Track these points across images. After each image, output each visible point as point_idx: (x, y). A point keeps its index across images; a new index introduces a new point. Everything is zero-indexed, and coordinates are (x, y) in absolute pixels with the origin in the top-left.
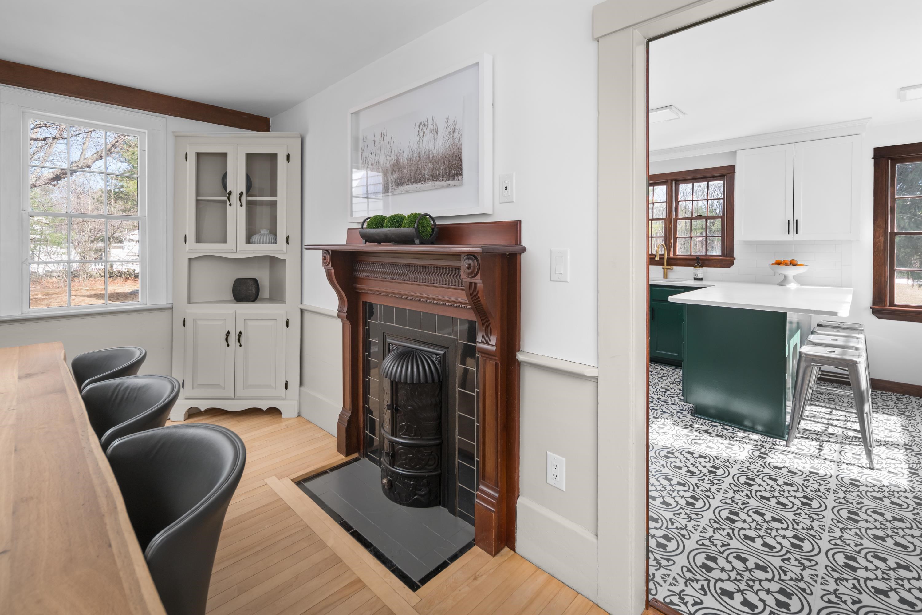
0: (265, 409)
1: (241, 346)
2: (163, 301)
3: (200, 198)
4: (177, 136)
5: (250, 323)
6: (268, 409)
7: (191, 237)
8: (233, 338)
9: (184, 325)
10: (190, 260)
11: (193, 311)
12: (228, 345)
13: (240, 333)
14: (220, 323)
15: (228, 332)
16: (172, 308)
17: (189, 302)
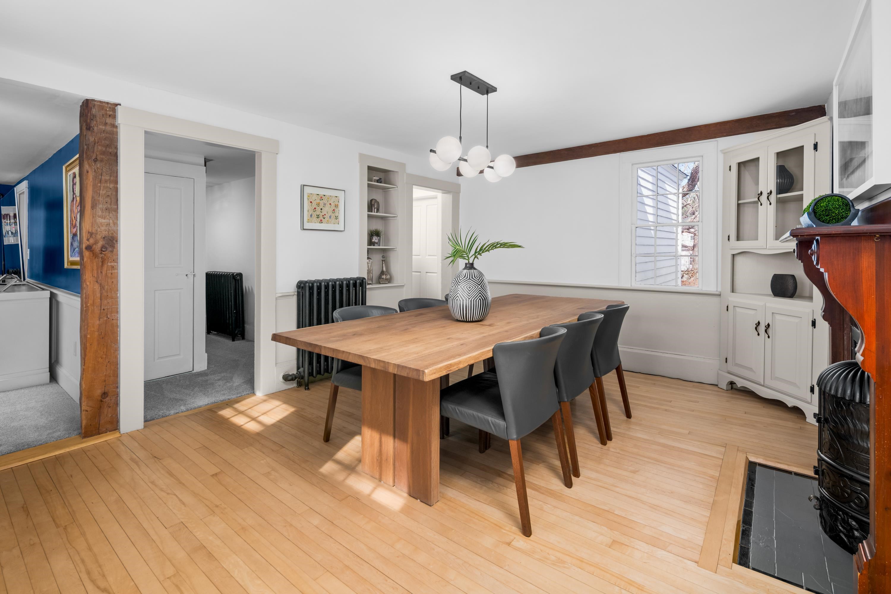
0: (789, 406)
1: (769, 337)
2: (712, 288)
3: (740, 202)
4: (725, 152)
5: (778, 317)
6: (794, 407)
7: (733, 236)
8: (762, 329)
9: (727, 310)
10: (733, 256)
11: (733, 299)
12: (758, 334)
13: (769, 325)
14: (752, 312)
15: (759, 323)
16: (720, 295)
17: (733, 291)
